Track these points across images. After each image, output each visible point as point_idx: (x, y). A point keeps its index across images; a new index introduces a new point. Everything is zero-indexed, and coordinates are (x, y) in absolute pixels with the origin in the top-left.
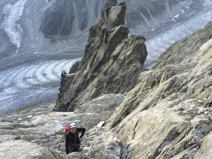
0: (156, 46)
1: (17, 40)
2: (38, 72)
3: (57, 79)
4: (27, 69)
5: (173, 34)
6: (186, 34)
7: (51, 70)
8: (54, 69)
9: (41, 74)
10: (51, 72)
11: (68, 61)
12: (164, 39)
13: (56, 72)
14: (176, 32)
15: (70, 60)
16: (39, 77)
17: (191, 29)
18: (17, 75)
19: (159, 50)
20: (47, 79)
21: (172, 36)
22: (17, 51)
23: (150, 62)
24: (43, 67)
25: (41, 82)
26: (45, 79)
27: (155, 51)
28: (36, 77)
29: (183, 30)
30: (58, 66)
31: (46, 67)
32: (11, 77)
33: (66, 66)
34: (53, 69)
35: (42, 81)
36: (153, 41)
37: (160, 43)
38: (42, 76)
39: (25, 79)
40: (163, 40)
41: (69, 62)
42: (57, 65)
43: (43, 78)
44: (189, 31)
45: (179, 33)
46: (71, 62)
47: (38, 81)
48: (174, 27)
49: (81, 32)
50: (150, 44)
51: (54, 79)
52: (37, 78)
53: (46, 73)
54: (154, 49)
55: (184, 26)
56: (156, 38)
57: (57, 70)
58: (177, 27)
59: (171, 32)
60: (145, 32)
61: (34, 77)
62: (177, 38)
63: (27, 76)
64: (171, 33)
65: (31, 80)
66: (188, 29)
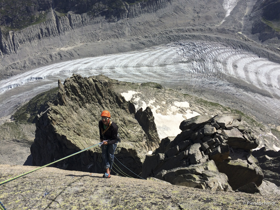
1: (230, 6)
2: (231, 60)
3: (246, 79)
4: (222, 51)
7: (244, 65)
8: (248, 65)
9: (232, 64)
10: (243, 67)
11: (269, 63)
13: (248, 69)
16: (229, 66)
18: (211, 52)
20: (235, 72)
22: (223, 21)
24: (239, 56)
25: (228, 74)
26: (233, 71)
28: (226, 65)
30: (254, 63)
31: (242, 58)
32: (204, 51)
34: (248, 64)
35: (230, 73)
38: (233, 67)
39: (215, 61)
41: (270, 65)
42: (255, 61)
43: (232, 69)
47: (226, 70)
51: (242, 77)
52: (226, 67)
53: (238, 65)
57: (251, 68)
61: (225, 64)
63: (219, 58)
65: (219, 65)
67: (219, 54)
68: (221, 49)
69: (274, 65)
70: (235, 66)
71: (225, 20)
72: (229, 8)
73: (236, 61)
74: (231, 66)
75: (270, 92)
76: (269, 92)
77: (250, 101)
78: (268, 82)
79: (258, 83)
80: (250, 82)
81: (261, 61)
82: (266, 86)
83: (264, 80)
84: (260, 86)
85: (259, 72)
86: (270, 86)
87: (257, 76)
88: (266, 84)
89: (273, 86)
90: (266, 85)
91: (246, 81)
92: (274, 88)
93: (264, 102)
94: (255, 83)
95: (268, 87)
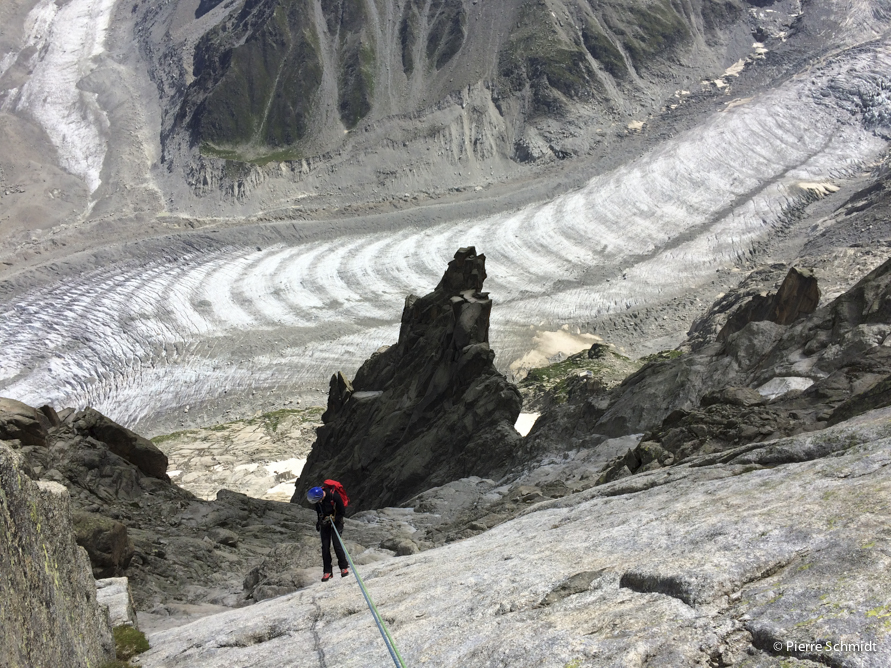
0: (645, 195)
1: (87, 158)
2: (179, 295)
3: (255, 323)
4: (134, 283)
5: (717, 146)
6: (767, 144)
7: (228, 288)
8: (240, 283)
9: (188, 304)
10: (228, 294)
11: (293, 252)
12: (680, 167)
13: (248, 294)
14: (728, 136)
15: (302, 247)
16: (183, 313)
17: (789, 126)
18: (96, 303)
19: (659, 213)
20: (213, 321)
21: (713, 154)
22: (91, 205)
23: (619, 259)
24: (196, 275)
25: (193, 336)
26: (204, 323)
27: (642, 214)
28: (172, 316)
29: (756, 128)
30: (254, 270)
31: (209, 274)
32: (71, 310)
33: (287, 270)
34: (236, 281)
35: (196, 331)
36: (637, 173)
37: (663, 183)
38: (195, 310)
39: (126, 323)
40: (674, 168)
41: (298, 255)
42: (252, 266)
43: (196, 317)
44: (779, 132)
45: (741, 140)
46: (305, 255)
47: (179, 329)
48: (723, 114)
49: (346, 132)
50: (623, 186)
51: (240, 323)
52: (175, 320)
53: (209, 296)
54: (638, 209)
55: (764, 110)
56: (645, 159)
57: (254, 289)
58: (735, 116)
59: (710, 134)
60: (602, 135)
61: (164, 314)
62: (732, 163)
63: (135, 308)
64: (710, 141)
65: (152, 328)
66: (780, 126)
67: (130, 296)
68: (127, 280)
69: (309, 250)
70: (202, 306)
71: (94, 200)
72: (88, 166)
73: (197, 291)
74: (190, 311)
75: (343, 320)
76: (340, 323)
77: (306, 376)
78: (321, 299)
79: (297, 315)
80: (274, 324)
81: (270, 258)
82: (324, 311)
83: (308, 300)
84: (308, 320)
85: (283, 287)
86: (334, 304)
87: (284, 300)
88: (320, 304)
89: (341, 300)
90: (321, 308)
91: (261, 328)
92: (347, 305)
93: (346, 356)
94: (290, 320)
95: (331, 312)
